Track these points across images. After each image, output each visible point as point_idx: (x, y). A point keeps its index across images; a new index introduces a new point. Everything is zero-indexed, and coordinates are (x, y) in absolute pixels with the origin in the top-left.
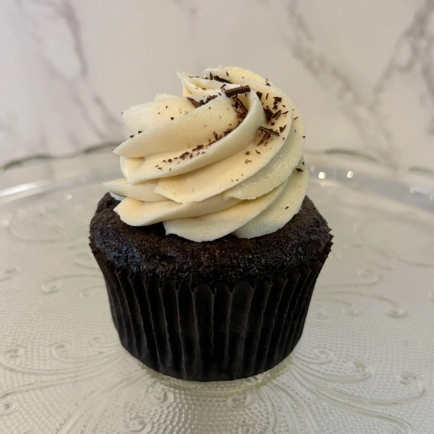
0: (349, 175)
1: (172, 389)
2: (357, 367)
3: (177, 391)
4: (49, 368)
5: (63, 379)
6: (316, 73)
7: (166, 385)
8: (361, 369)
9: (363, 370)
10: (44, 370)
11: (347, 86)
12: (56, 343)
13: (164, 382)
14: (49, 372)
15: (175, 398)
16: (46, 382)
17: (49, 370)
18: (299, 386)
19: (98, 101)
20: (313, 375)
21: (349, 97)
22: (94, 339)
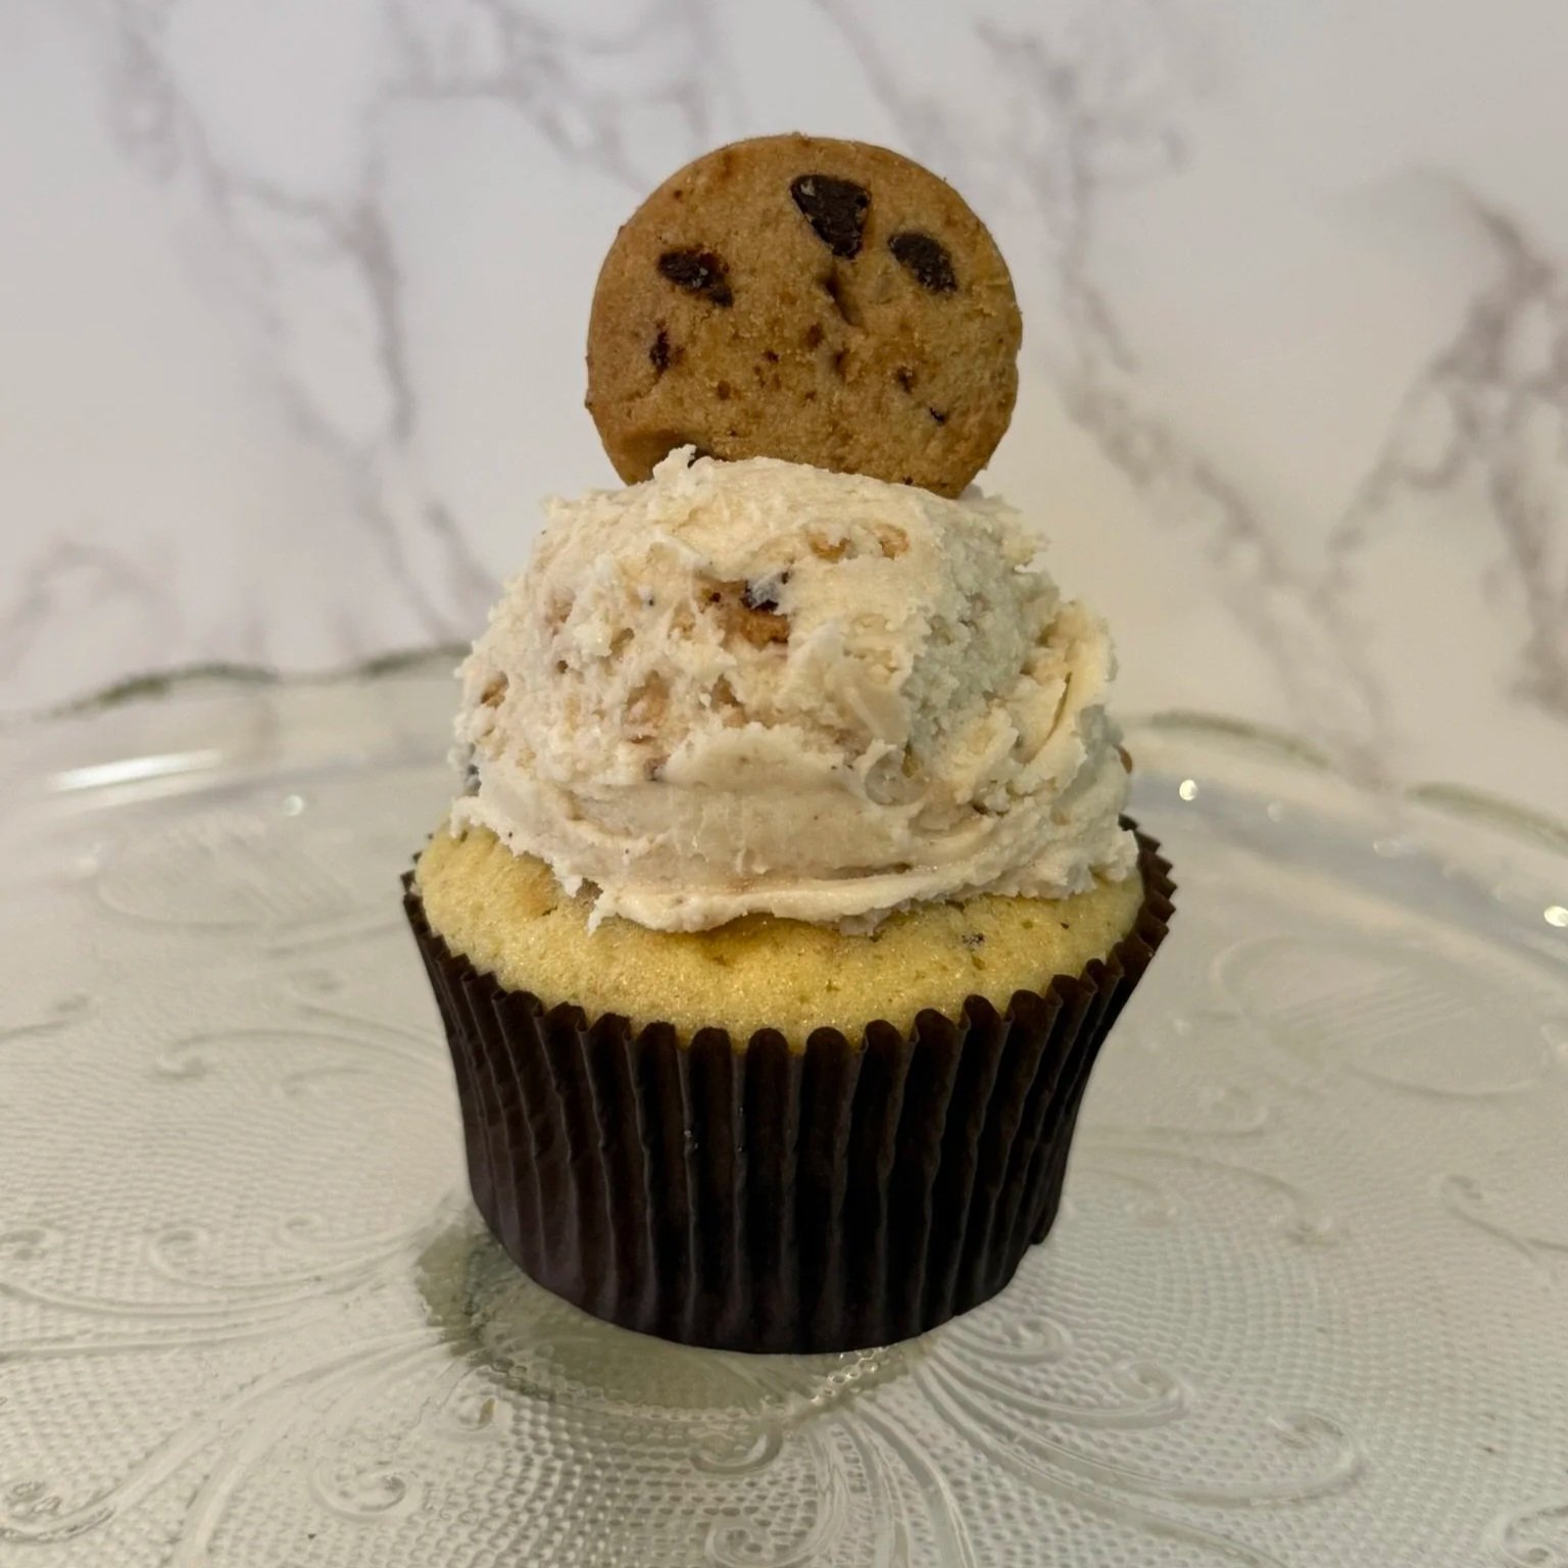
0: (1187, 790)
1: (512, 1394)
2: (1144, 1380)
3: (527, 1401)
4: (130, 1298)
5: (166, 1334)
6: (1140, 474)
7: (493, 1380)
8: (1151, 1389)
9: (1164, 1392)
10: (111, 1302)
11: (1243, 522)
12: (167, 1226)
13: (490, 1370)
14: (129, 1310)
15: (518, 1419)
16: (113, 1336)
17: (129, 1305)
18: (936, 1423)
19: (439, 519)
20: (991, 1394)
21: (1247, 557)
22: (290, 1225)
